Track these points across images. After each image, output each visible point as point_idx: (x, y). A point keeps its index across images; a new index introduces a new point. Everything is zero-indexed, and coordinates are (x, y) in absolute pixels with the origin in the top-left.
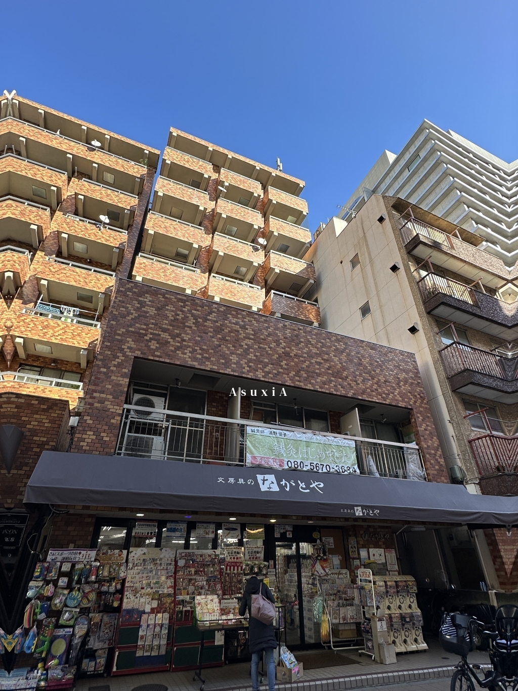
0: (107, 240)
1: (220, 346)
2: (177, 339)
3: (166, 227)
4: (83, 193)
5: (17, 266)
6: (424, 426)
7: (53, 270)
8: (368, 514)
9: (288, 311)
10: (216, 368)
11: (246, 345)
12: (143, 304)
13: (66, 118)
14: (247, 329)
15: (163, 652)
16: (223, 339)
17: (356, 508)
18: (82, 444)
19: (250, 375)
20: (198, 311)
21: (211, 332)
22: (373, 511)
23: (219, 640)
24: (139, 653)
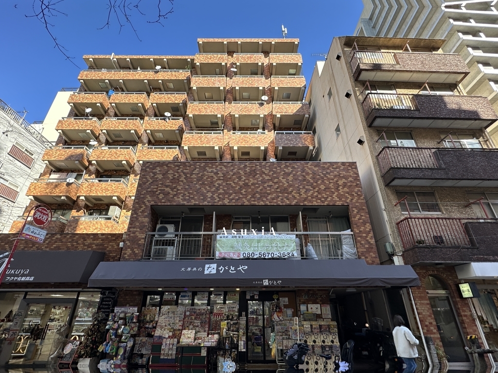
0: (171, 127)
1: (200, 188)
2: (174, 190)
3: (199, 109)
4: (155, 102)
5: (127, 157)
6: (358, 217)
7: (145, 154)
8: (273, 284)
9: (288, 143)
10: (197, 202)
11: (218, 184)
12: (155, 174)
13: (141, 58)
14: (219, 174)
15: (174, 357)
16: (203, 184)
17: (264, 281)
18: (125, 256)
19: (220, 203)
20: (187, 169)
21: (195, 181)
22: (276, 282)
23: (204, 353)
24: (162, 357)
